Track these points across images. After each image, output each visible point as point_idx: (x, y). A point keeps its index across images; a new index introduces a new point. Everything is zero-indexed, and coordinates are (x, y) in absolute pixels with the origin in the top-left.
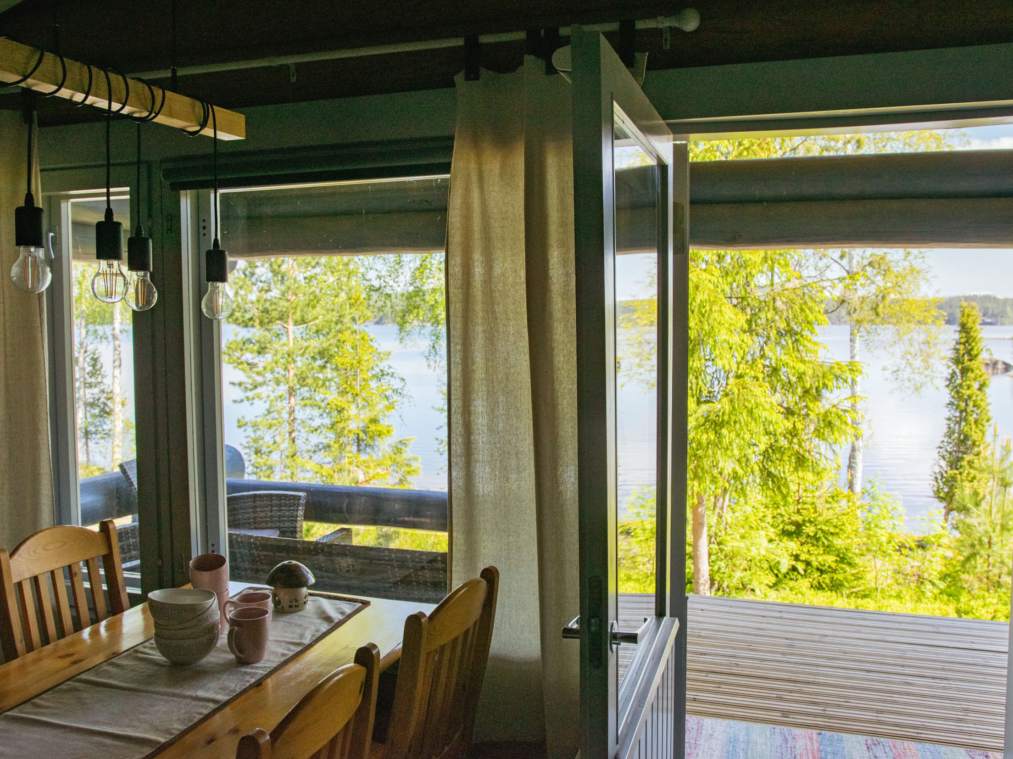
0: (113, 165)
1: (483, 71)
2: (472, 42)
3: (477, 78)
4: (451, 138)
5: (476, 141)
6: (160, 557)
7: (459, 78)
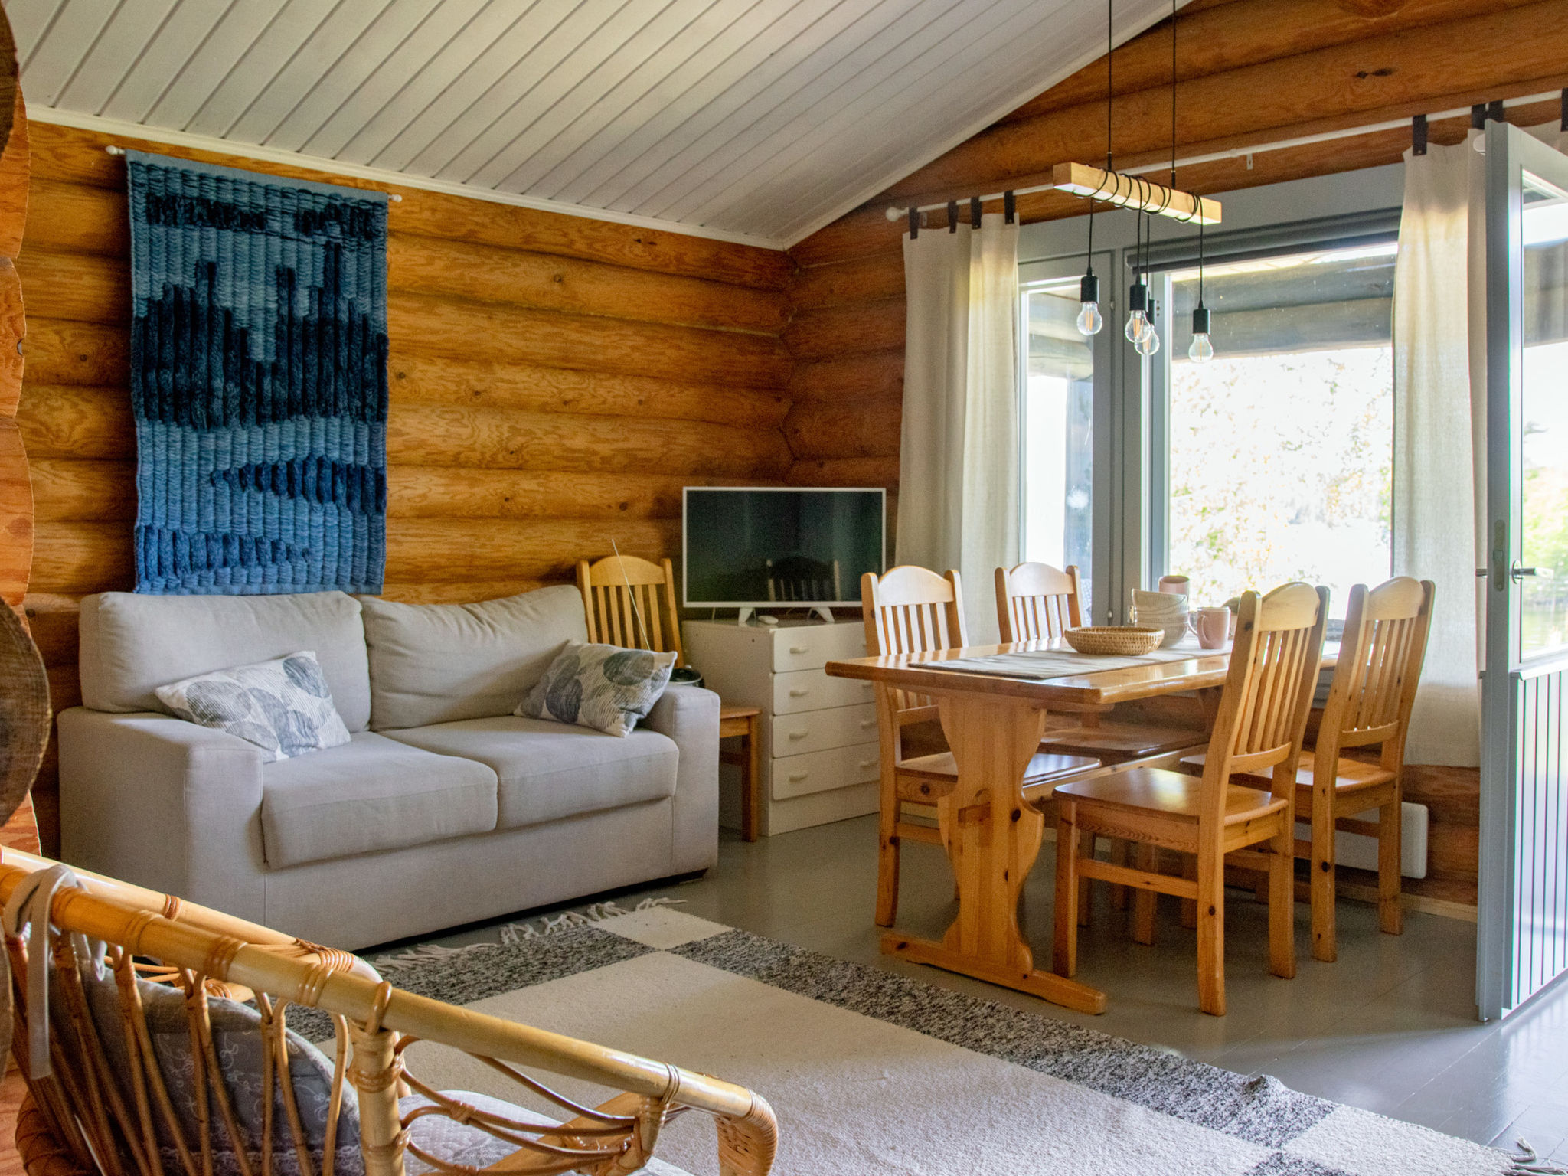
0: (1095, 253)
1: (1430, 146)
2: (1420, 121)
3: (1424, 152)
4: (1400, 209)
5: (1422, 207)
6: (1110, 609)
7: (1408, 154)
